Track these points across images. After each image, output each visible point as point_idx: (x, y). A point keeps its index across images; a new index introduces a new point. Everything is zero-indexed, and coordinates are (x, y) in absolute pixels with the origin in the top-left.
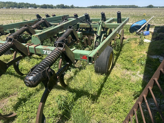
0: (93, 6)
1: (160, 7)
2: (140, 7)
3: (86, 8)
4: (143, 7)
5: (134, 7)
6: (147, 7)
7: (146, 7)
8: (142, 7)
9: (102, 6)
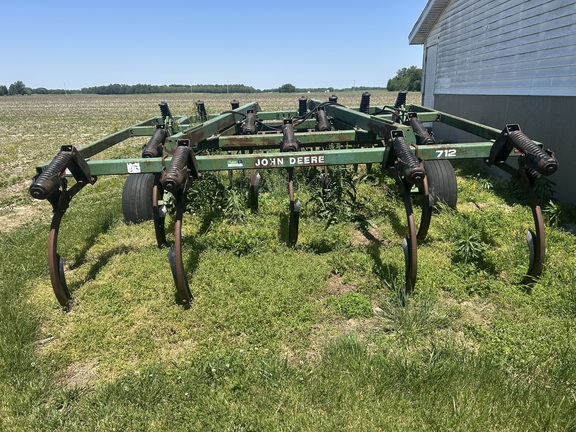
0: (103, 88)
1: (311, 91)
2: (259, 91)
3: (78, 92)
4: (268, 91)
5: (242, 92)
6: (280, 90)
7: (275, 91)
8: (265, 91)
9: (139, 86)
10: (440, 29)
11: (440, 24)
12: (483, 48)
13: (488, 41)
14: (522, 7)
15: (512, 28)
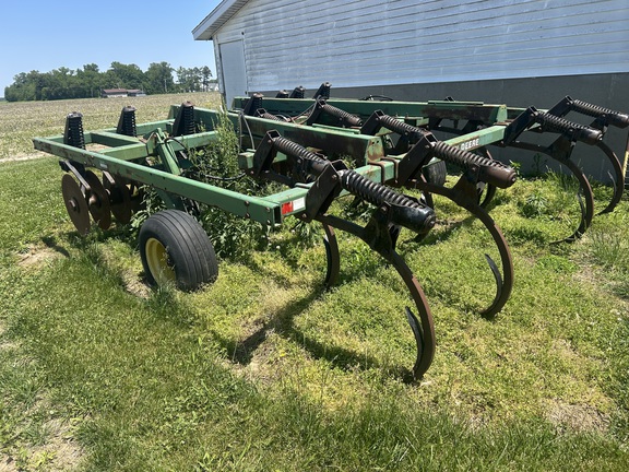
10: (243, 24)
11: (243, 19)
12: (330, 45)
13: (338, 38)
14: (386, 6)
15: (374, 25)
